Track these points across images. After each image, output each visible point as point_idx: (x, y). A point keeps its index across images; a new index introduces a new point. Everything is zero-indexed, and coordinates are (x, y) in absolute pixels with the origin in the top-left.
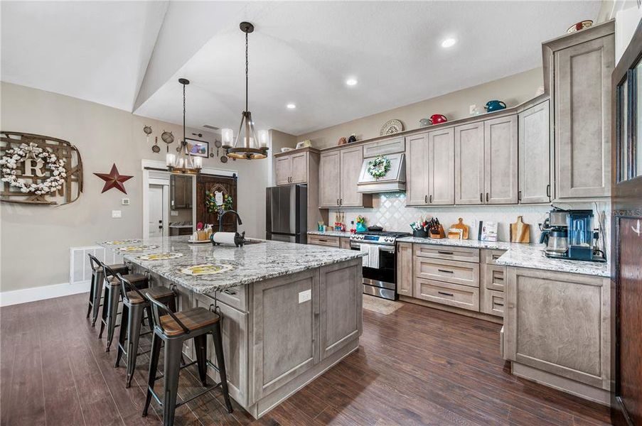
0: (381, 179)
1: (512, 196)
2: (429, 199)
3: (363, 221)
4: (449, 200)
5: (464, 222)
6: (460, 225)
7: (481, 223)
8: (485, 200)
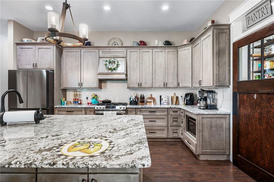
0: (114, 71)
1: (175, 84)
2: (140, 85)
3: (95, 97)
4: (149, 85)
5: (153, 96)
6: (151, 98)
7: (161, 96)
8: (166, 86)
